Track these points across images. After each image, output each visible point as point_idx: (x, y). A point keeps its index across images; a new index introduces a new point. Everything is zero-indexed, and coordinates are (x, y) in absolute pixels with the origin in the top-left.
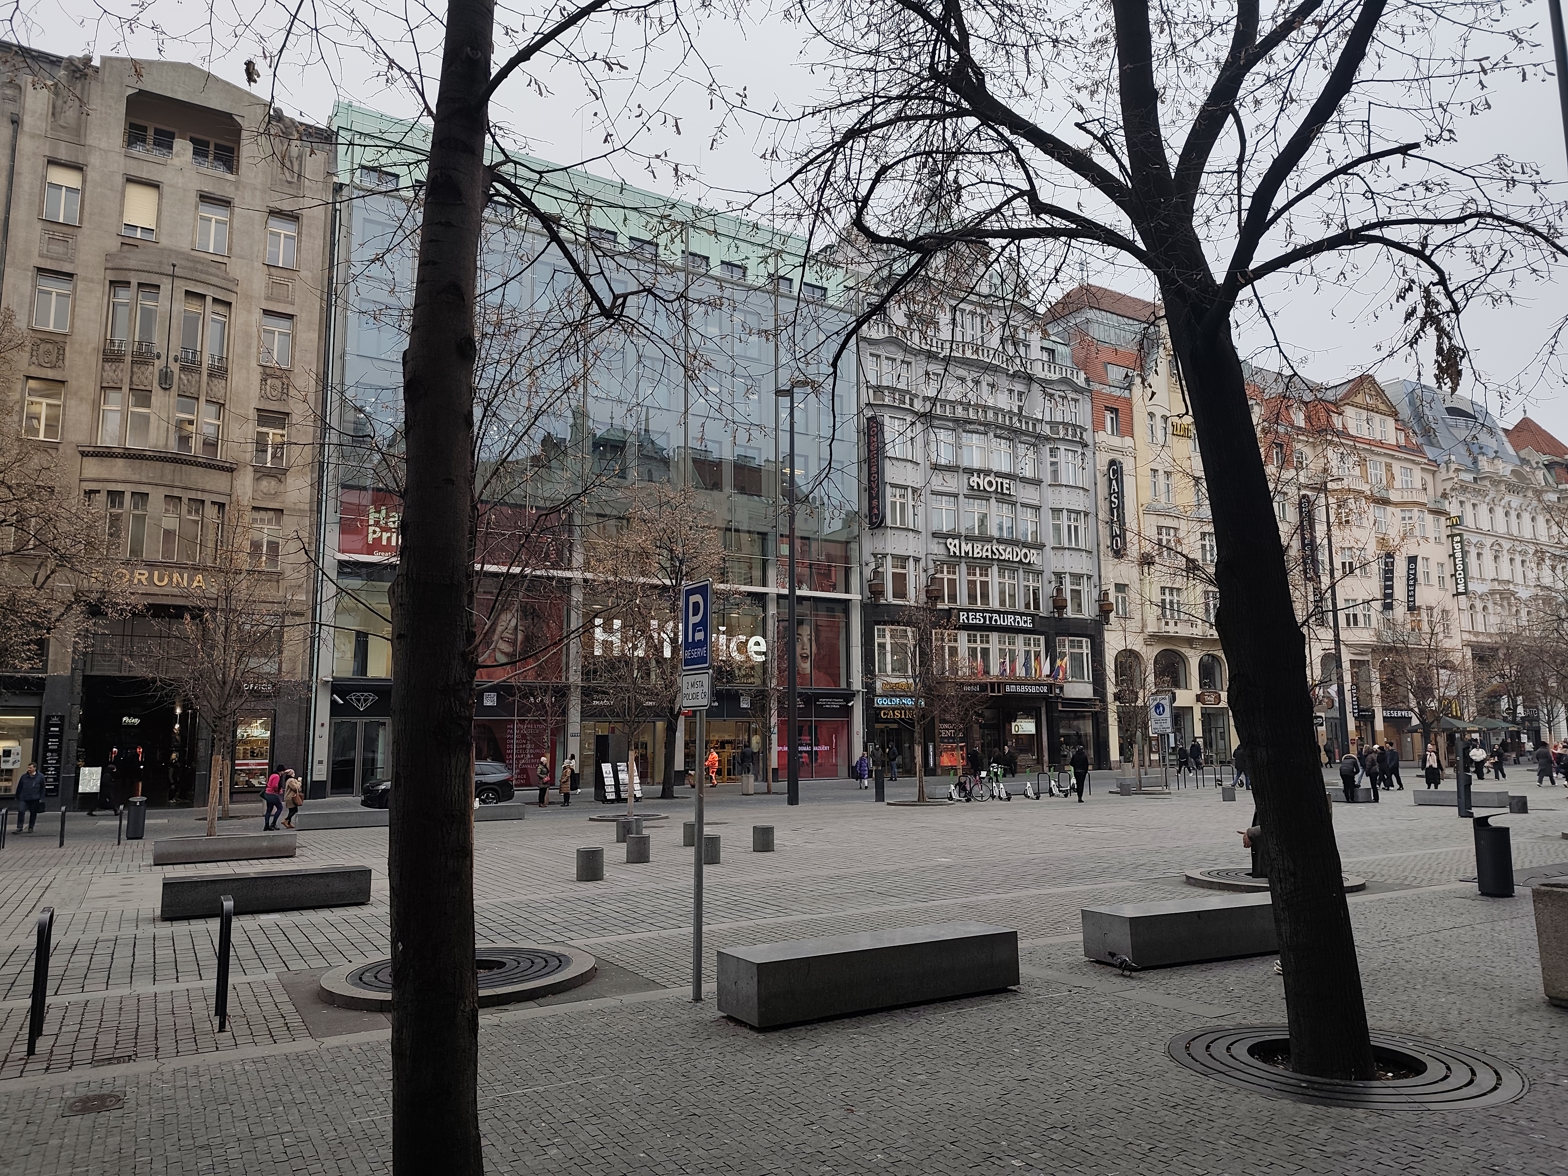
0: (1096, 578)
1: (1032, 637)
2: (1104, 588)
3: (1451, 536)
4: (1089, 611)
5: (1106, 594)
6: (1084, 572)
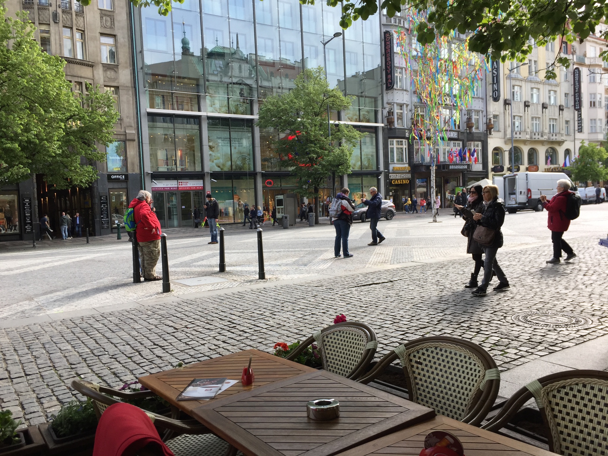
0: (485, 113)
1: (457, 142)
2: (489, 117)
4: (482, 128)
5: (490, 120)
6: (481, 109)
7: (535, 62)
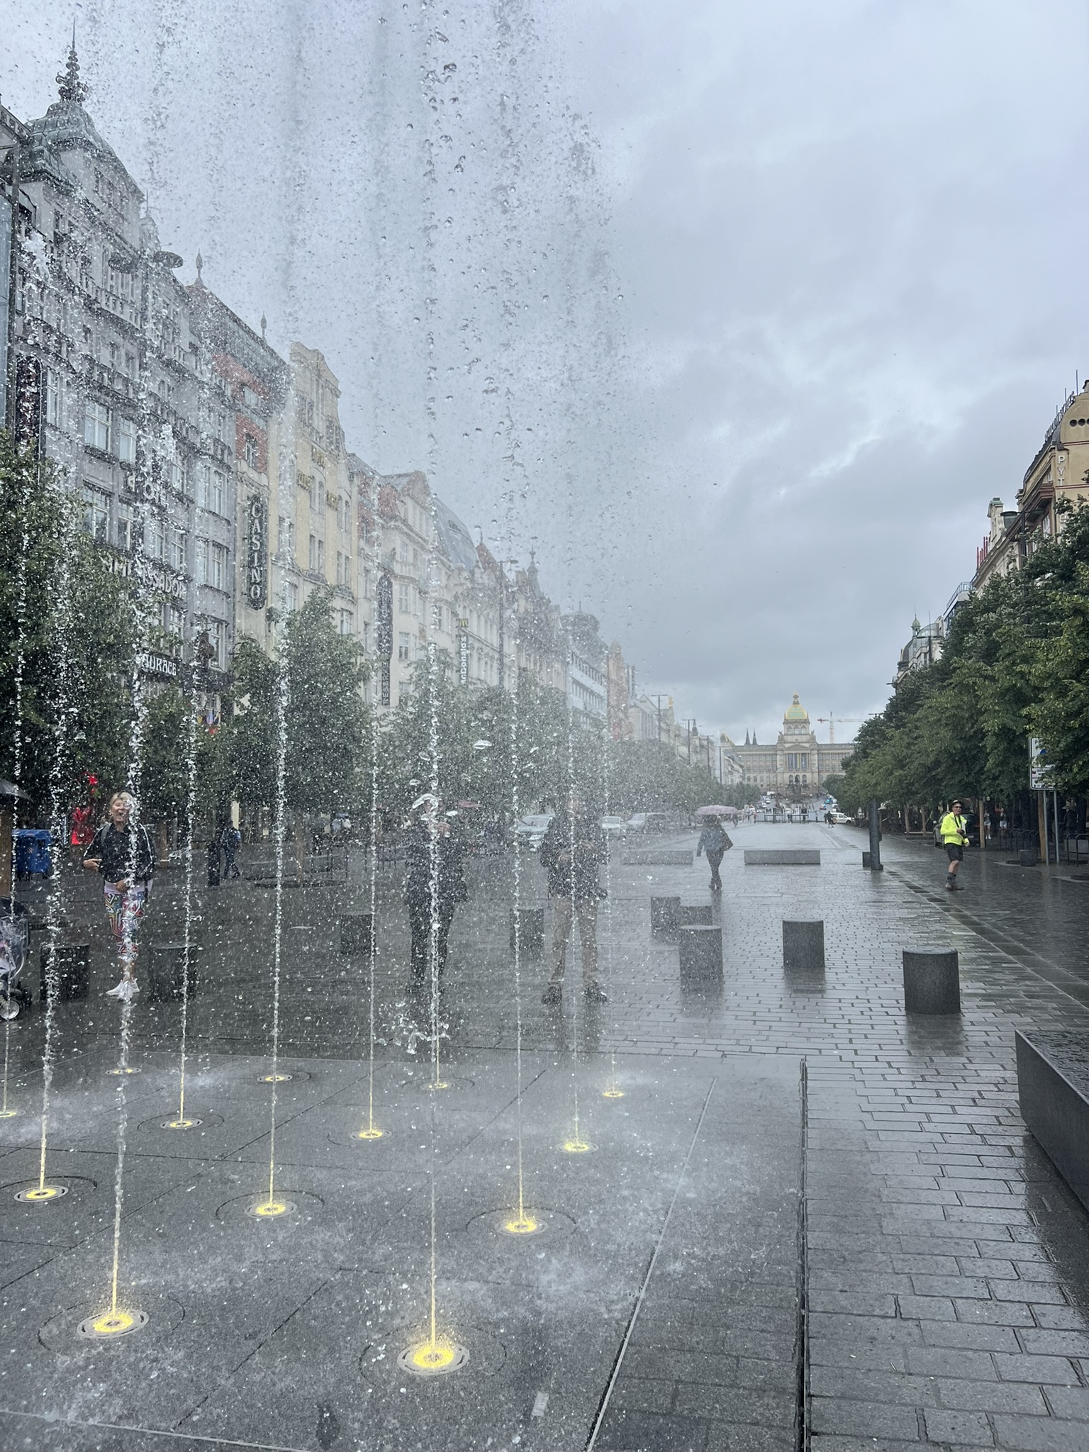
0: (231, 628)
3: (459, 636)
4: (225, 663)
6: (223, 617)
7: (320, 541)
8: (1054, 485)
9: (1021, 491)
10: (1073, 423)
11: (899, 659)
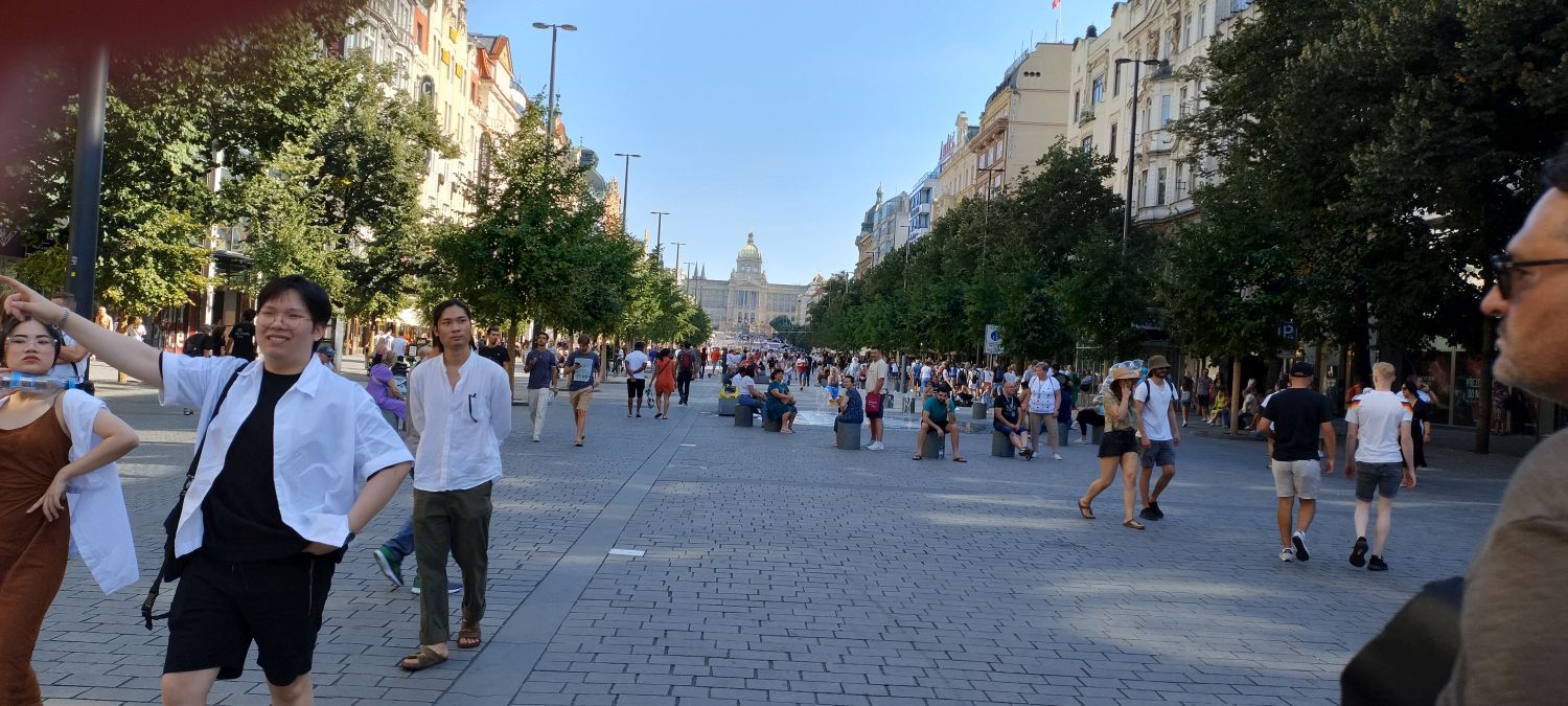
8: (1010, 119)
9: (983, 114)
10: (1026, 74)
11: (862, 219)
